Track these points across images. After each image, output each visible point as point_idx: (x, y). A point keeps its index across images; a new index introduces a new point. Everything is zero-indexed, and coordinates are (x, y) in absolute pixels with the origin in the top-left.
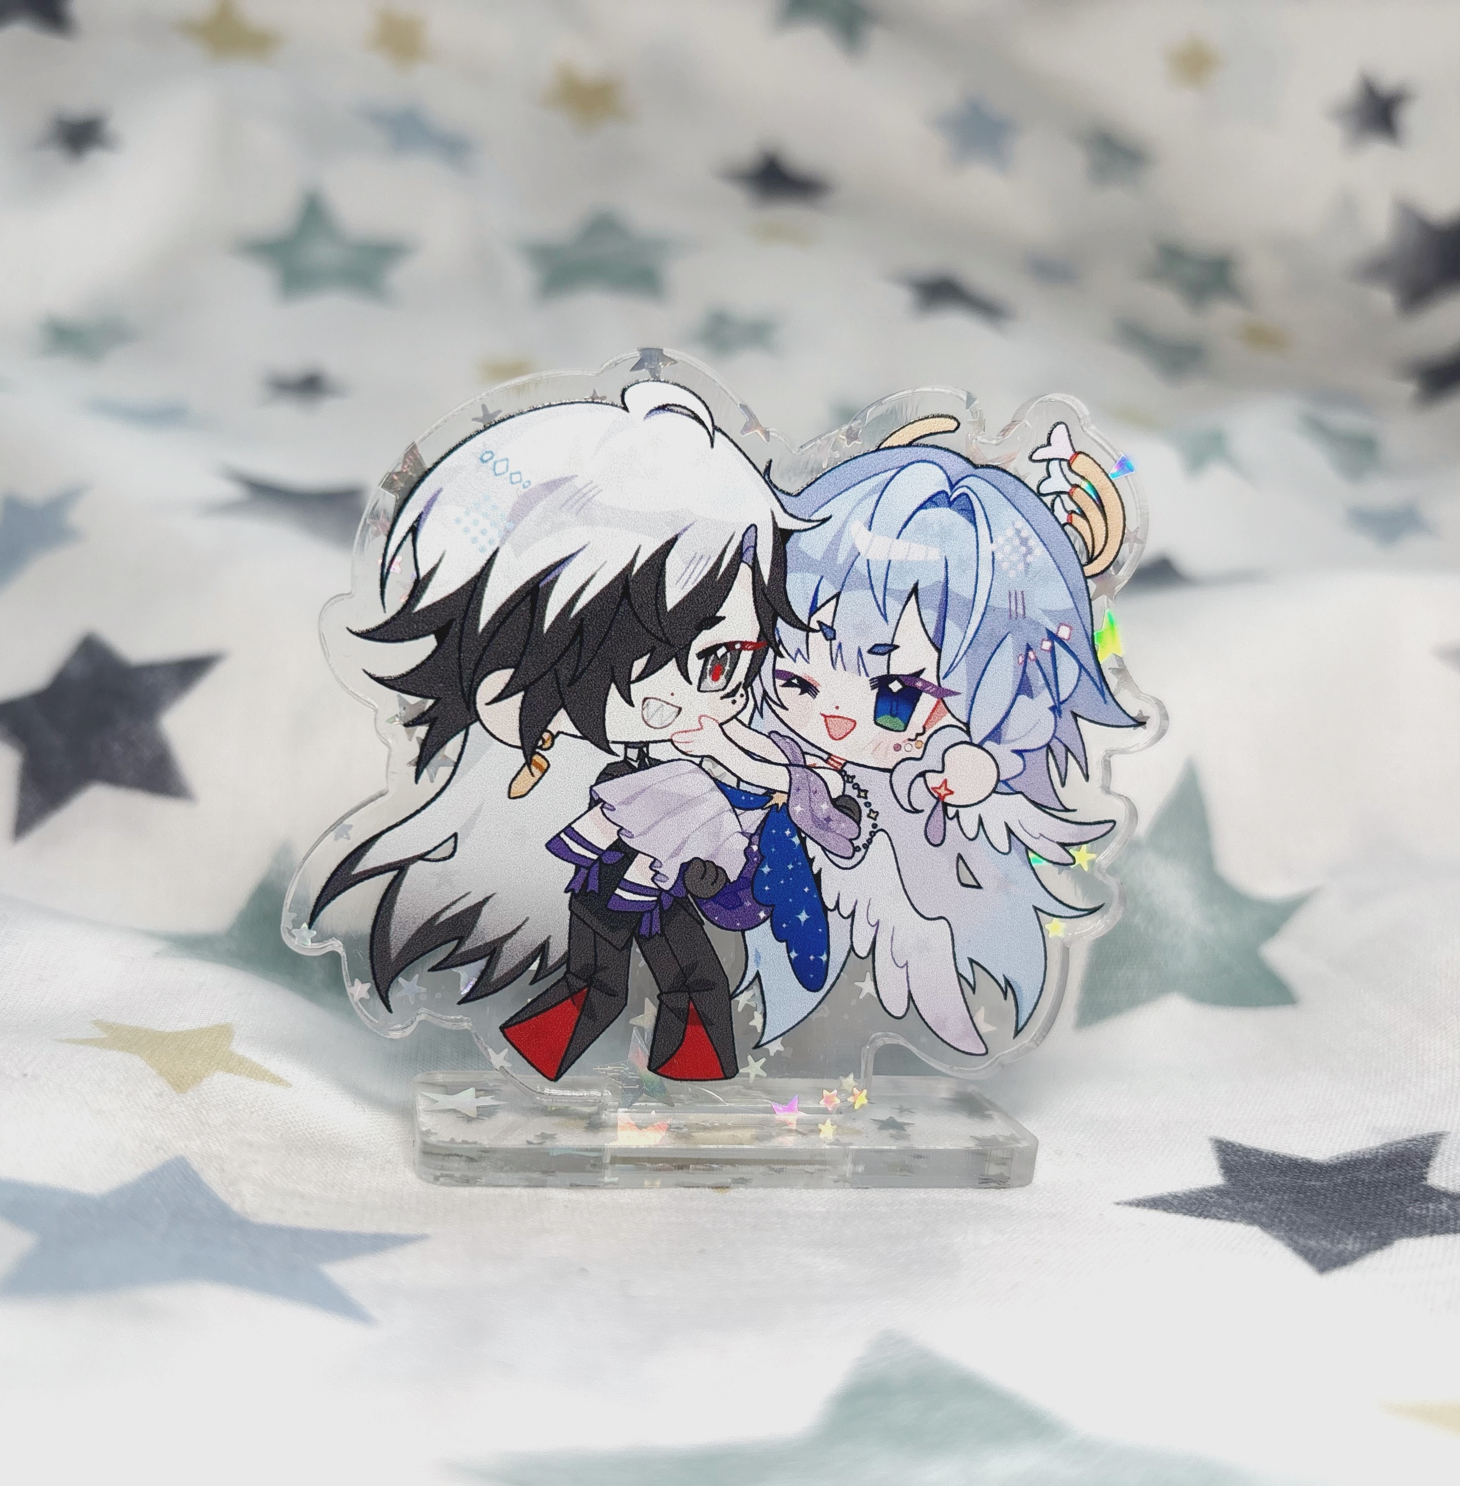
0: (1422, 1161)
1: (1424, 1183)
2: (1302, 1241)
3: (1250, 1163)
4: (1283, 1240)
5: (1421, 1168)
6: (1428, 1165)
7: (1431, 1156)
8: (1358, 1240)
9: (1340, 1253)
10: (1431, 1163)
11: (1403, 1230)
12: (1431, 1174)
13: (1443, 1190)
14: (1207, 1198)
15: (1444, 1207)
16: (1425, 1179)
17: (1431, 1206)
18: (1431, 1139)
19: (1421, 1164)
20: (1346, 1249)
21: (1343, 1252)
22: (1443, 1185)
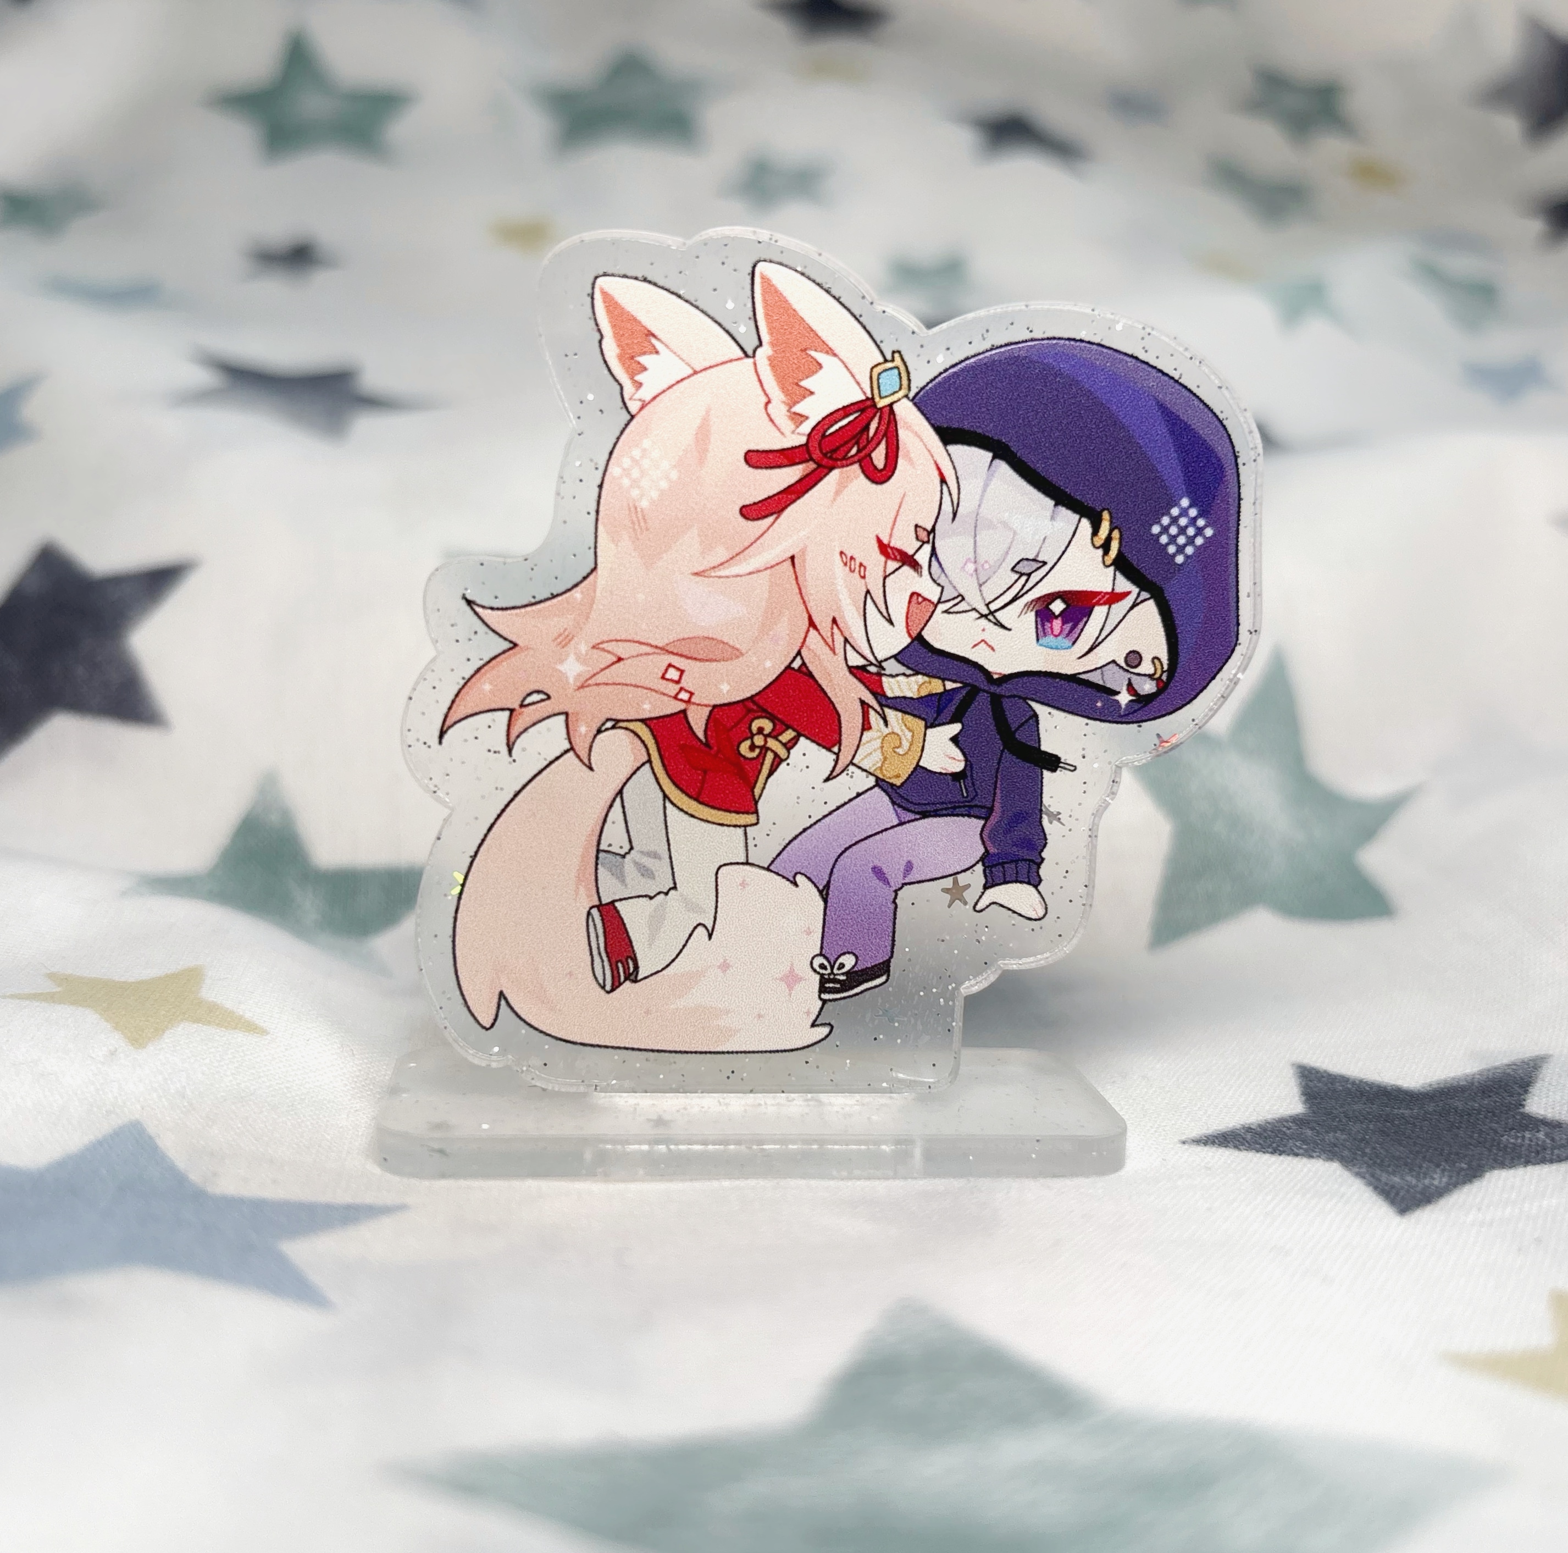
0: (1521, 1087)
1: (1522, 1110)
2: (1384, 1177)
3: (1335, 1091)
4: (1364, 1178)
5: (1520, 1094)
6: (1526, 1092)
7: (1531, 1082)
8: (1446, 1173)
9: (1426, 1188)
10: (1531, 1089)
11: (1495, 1160)
12: (1529, 1101)
13: (1541, 1118)
14: (1284, 1129)
15: (1541, 1135)
16: (1523, 1106)
17: (1527, 1135)
18: (1532, 1064)
19: (1520, 1091)
20: (1433, 1184)
21: (1429, 1187)
22: (1542, 1112)
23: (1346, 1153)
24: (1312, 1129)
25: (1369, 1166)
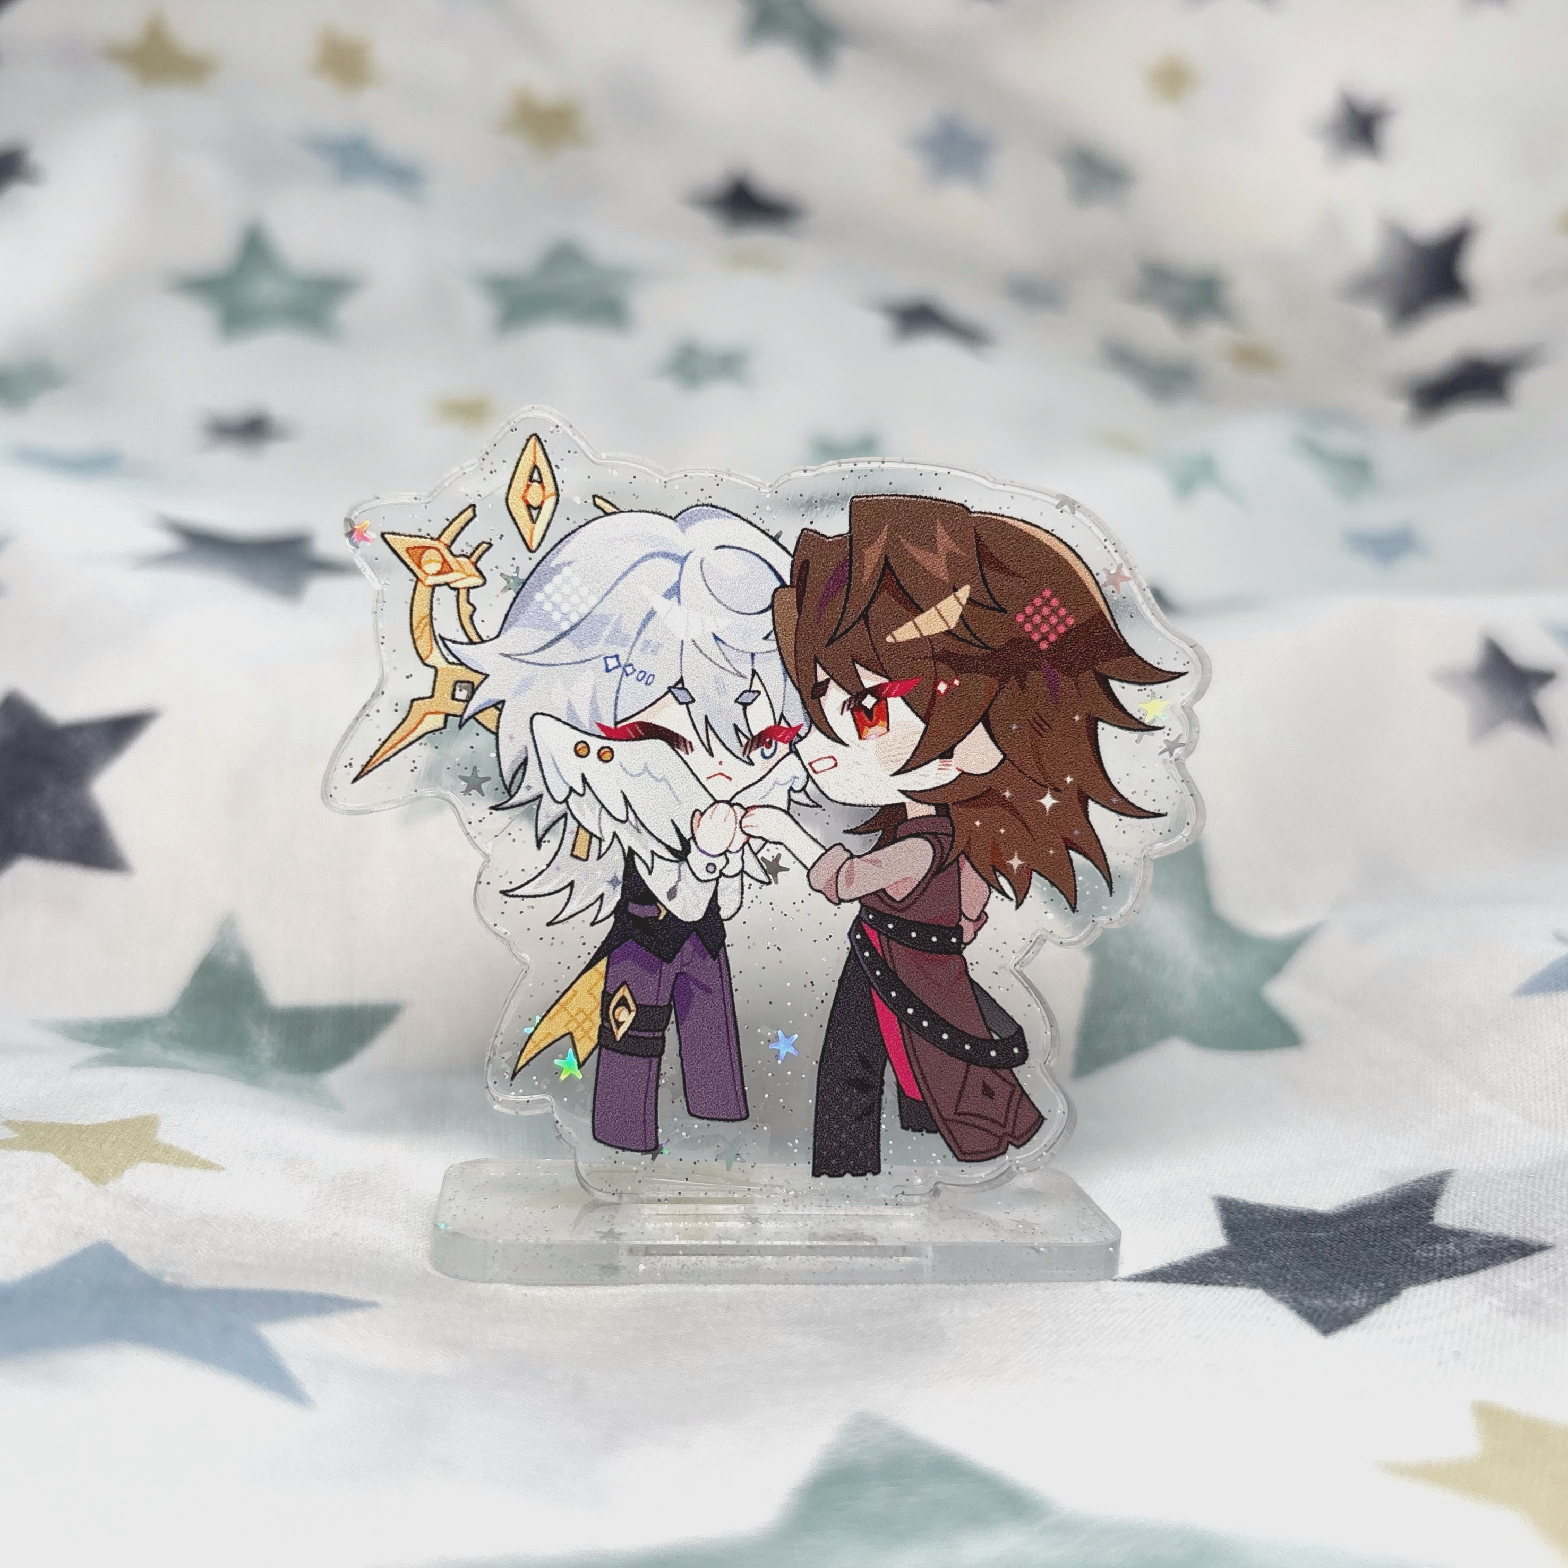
0: (1428, 1200)
1: (1430, 1223)
2: (1306, 1302)
3: (1254, 1221)
4: (1287, 1302)
5: (1428, 1208)
6: (1434, 1205)
7: (1437, 1195)
8: (1365, 1294)
9: (1347, 1310)
10: (1437, 1202)
11: (1411, 1277)
12: (1437, 1213)
13: (1450, 1228)
14: (1209, 1263)
15: (1451, 1247)
16: (1432, 1218)
17: (1438, 1247)
18: (1438, 1179)
19: (1428, 1204)
20: (1353, 1306)
21: (1349, 1309)
22: (1450, 1223)
23: (1268, 1280)
24: (1235, 1261)
25: (1291, 1292)
